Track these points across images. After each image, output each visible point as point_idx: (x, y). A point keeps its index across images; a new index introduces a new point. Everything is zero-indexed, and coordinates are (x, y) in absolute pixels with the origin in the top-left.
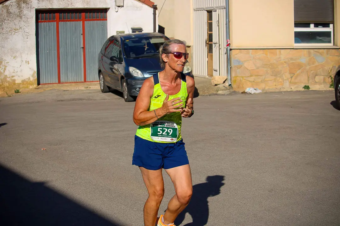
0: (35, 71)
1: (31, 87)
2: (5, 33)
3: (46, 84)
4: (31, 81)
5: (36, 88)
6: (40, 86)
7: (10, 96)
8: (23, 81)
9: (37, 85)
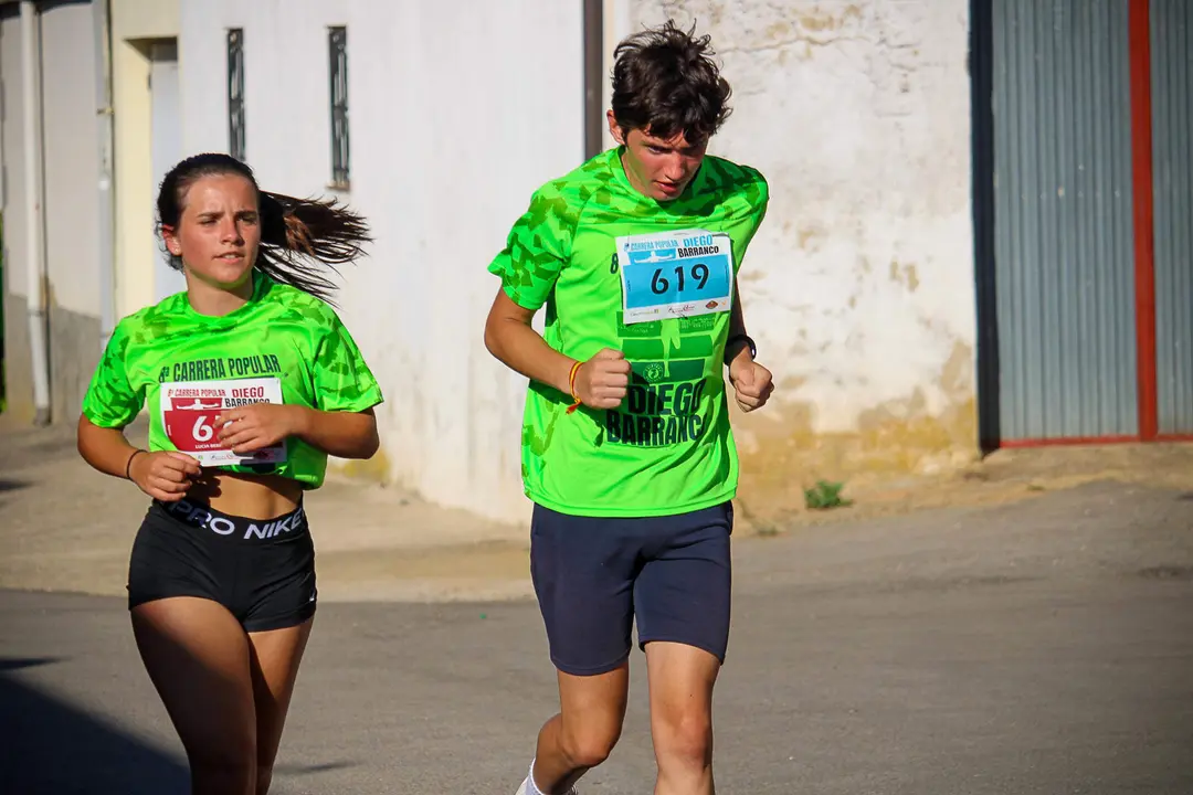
0: (959, 345)
1: (930, 465)
2: (730, 45)
3: (1045, 442)
4: (928, 419)
5: (969, 476)
6: (998, 457)
7: (773, 533)
8: (872, 421)
9: (976, 451)
